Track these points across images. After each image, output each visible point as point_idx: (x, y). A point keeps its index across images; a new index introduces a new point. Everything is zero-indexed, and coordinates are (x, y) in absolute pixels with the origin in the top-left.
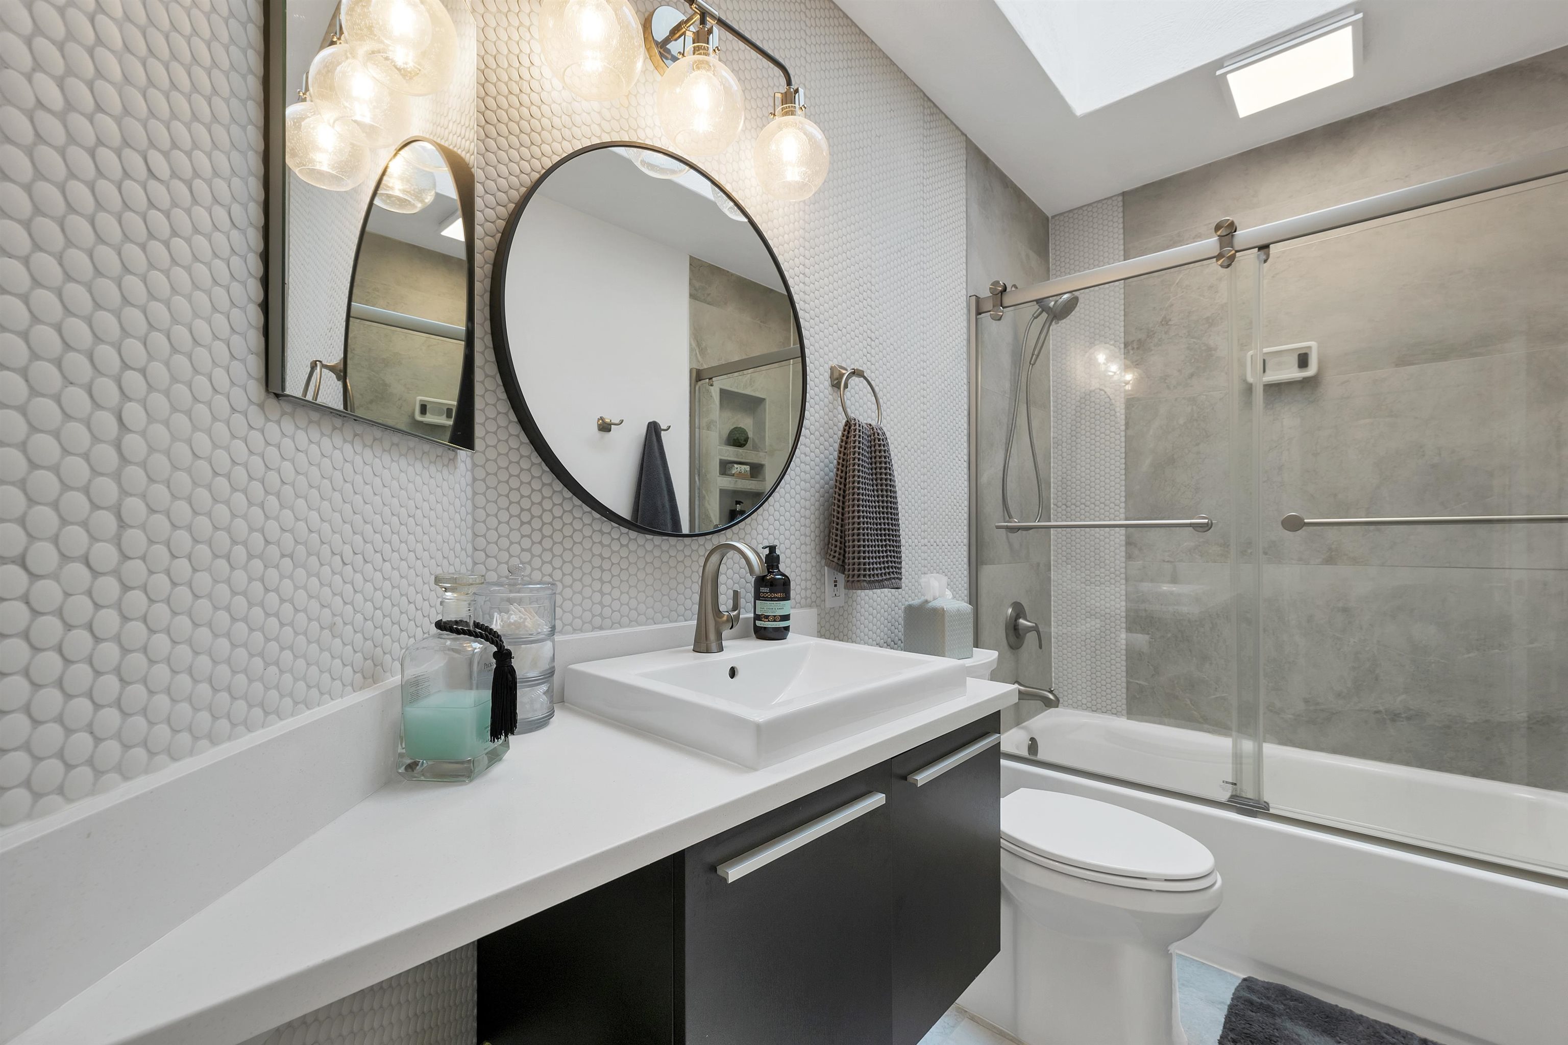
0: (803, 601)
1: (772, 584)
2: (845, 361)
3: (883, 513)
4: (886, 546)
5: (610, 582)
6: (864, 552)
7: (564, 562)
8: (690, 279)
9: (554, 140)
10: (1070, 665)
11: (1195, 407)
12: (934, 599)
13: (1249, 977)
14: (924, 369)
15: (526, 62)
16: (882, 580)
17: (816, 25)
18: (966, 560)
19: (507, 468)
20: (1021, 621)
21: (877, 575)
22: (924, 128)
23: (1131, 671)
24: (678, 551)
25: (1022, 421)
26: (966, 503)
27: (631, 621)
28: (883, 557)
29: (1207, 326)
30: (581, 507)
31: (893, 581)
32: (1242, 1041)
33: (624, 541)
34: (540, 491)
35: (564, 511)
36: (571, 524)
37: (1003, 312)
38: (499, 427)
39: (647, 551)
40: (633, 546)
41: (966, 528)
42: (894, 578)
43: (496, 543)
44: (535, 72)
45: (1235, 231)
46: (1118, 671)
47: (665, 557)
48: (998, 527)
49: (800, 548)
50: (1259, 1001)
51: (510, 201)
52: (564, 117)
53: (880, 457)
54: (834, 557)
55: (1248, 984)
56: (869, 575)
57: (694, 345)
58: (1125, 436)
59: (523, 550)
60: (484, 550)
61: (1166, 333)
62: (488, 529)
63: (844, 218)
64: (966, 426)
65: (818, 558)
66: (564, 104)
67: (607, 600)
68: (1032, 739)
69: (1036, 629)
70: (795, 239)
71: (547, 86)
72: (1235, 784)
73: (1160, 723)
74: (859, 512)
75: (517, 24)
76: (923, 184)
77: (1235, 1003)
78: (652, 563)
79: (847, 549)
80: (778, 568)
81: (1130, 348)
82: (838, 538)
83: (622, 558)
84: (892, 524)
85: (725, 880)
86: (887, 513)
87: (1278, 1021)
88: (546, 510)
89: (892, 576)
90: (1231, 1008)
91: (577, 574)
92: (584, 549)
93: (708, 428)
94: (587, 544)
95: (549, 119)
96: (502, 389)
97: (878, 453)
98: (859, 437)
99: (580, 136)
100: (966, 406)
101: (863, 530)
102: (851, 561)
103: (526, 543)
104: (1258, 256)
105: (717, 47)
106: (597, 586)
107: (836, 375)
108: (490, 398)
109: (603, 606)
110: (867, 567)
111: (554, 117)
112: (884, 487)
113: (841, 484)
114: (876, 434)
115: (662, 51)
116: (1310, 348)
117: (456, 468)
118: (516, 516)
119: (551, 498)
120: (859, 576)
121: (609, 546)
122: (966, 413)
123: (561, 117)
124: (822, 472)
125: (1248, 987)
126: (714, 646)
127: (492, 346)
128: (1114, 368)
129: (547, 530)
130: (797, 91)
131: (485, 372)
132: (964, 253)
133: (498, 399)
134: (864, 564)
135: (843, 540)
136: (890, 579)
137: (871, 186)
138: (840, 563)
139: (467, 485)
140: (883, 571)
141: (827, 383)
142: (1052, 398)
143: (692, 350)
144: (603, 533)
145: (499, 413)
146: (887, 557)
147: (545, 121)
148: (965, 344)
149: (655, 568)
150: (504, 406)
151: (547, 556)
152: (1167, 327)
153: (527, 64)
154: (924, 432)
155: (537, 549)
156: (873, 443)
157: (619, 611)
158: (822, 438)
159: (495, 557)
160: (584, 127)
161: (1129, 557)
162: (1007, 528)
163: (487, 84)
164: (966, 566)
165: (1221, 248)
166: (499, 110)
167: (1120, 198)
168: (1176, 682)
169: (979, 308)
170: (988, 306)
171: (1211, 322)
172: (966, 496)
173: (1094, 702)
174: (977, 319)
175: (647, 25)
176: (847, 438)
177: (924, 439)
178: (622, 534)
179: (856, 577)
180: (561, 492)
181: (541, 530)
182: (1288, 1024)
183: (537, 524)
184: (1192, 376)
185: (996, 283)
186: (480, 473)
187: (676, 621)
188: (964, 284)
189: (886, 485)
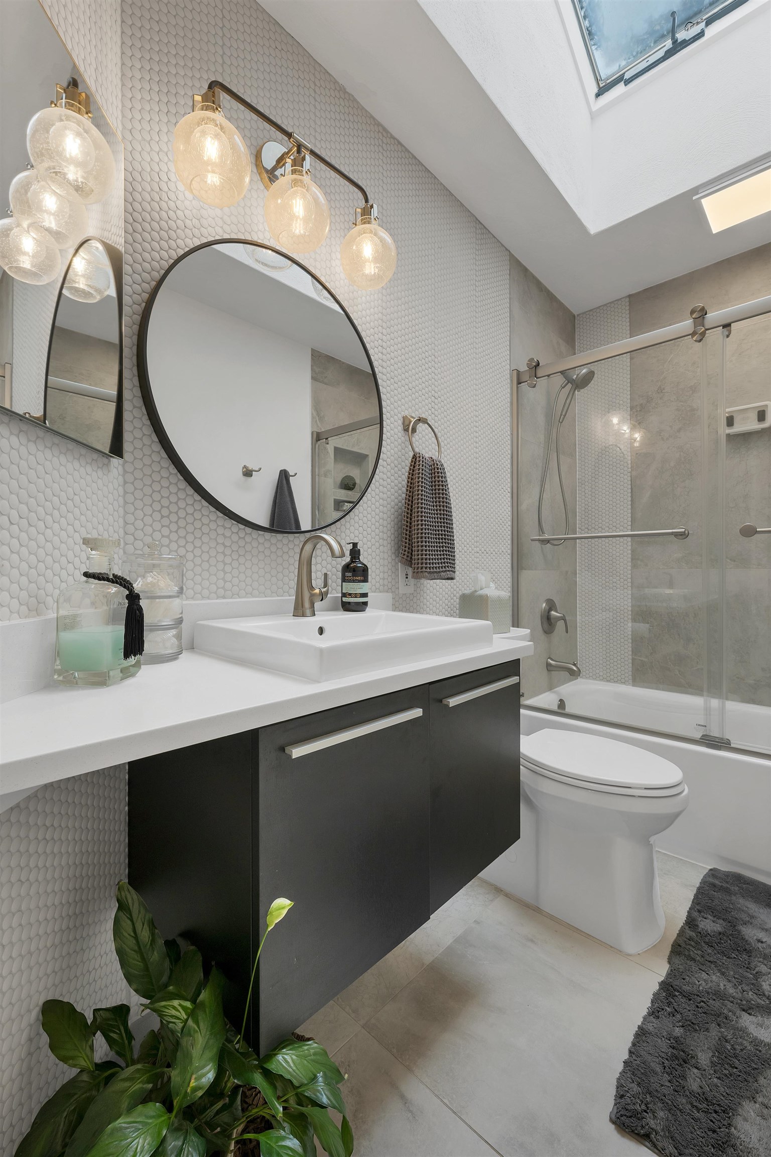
0: (381, 588)
1: (354, 571)
2: (414, 412)
3: (441, 523)
4: (443, 547)
5: (231, 564)
6: (426, 551)
7: (195, 547)
8: (312, 366)
9: (186, 237)
10: (591, 647)
11: (682, 453)
12: (481, 589)
13: (714, 868)
14: (476, 422)
15: (165, 178)
16: (439, 572)
17: (391, 163)
18: (510, 565)
19: (151, 476)
20: (553, 613)
21: (436, 568)
22: (476, 244)
23: (635, 651)
24: (284, 544)
25: (553, 464)
26: (510, 523)
27: (247, 594)
28: (440, 555)
29: (691, 392)
30: (208, 507)
31: (448, 573)
32: (705, 911)
33: (242, 534)
34: (176, 494)
35: (195, 510)
36: (200, 519)
37: (536, 381)
38: (144, 445)
39: (259, 543)
40: (248, 539)
41: (509, 542)
42: (449, 571)
43: (142, 530)
44: (172, 186)
45: (706, 314)
46: (626, 651)
47: (273, 549)
48: (533, 540)
49: (379, 548)
50: (720, 884)
51: (153, 280)
52: (194, 220)
53: (439, 482)
54: (404, 555)
55: (713, 873)
56: (430, 568)
57: (315, 414)
58: (631, 477)
59: (163, 536)
60: (133, 535)
61: (661, 399)
62: (136, 519)
63: (413, 307)
64: (509, 466)
65: (393, 557)
66: (194, 211)
67: (228, 577)
68: (561, 700)
69: (563, 618)
70: (375, 320)
71: (181, 197)
72: (706, 726)
73: (657, 689)
74: (422, 521)
75: (157, 149)
76: (475, 285)
77: (703, 885)
78: (263, 552)
79: (413, 549)
80: (359, 559)
81: (634, 410)
82: (407, 541)
83: (240, 547)
84: (447, 531)
85: (290, 756)
86: (444, 523)
87: (734, 898)
88: (181, 508)
89: (447, 569)
90: (699, 889)
91: (205, 557)
92: (210, 539)
93: (326, 476)
94: (213, 535)
95: (182, 221)
96: (147, 417)
97: (437, 479)
98: (423, 466)
99: (207, 235)
100: (509, 452)
101: (425, 534)
102: (416, 557)
103: (166, 531)
104: (723, 332)
105: (308, 170)
106: (220, 566)
107: (407, 423)
108: (138, 424)
109: (225, 582)
110: (428, 561)
111: (187, 220)
112: (442, 504)
113: (409, 501)
114: (436, 465)
115: (271, 176)
116: (766, 405)
117: (109, 471)
118: (157, 511)
119: (184, 499)
120: (422, 568)
121: (230, 537)
122: (509, 456)
123: (192, 220)
124: (396, 494)
125: (713, 875)
126: (308, 612)
127: (138, 385)
128: (626, 429)
129: (182, 523)
130: (372, 207)
131: (133, 404)
132: (508, 338)
133: (144, 425)
134: (426, 559)
135: (411, 542)
136: (446, 571)
137: (434, 285)
138: (409, 559)
139: (119, 485)
140: (440, 565)
141: (401, 428)
142: (577, 449)
143: (313, 418)
144: (225, 528)
145: (144, 435)
146: (443, 555)
147: (179, 222)
148: (509, 405)
149: (266, 556)
150: (148, 430)
151: (182, 542)
152: (662, 394)
153: (166, 179)
154: (476, 469)
155: (174, 536)
156: (433, 471)
157: (238, 586)
158: (396, 468)
159: (142, 540)
160: (210, 228)
161: (634, 566)
162: (539, 540)
163: (134, 193)
164: (510, 570)
165: (695, 327)
166: (144, 212)
167: (627, 299)
168: (668, 658)
169: (519, 379)
170: (525, 377)
171: (694, 389)
172: (510, 518)
173: (608, 675)
174: (517, 387)
175: (258, 156)
176: (414, 467)
177: (476, 474)
178: (239, 529)
179: (419, 569)
180: (192, 496)
181: (177, 522)
182: (741, 901)
183: (174, 518)
184: (679, 430)
185: (532, 360)
186: (130, 478)
187: (282, 596)
188: (508, 361)
189: (443, 502)
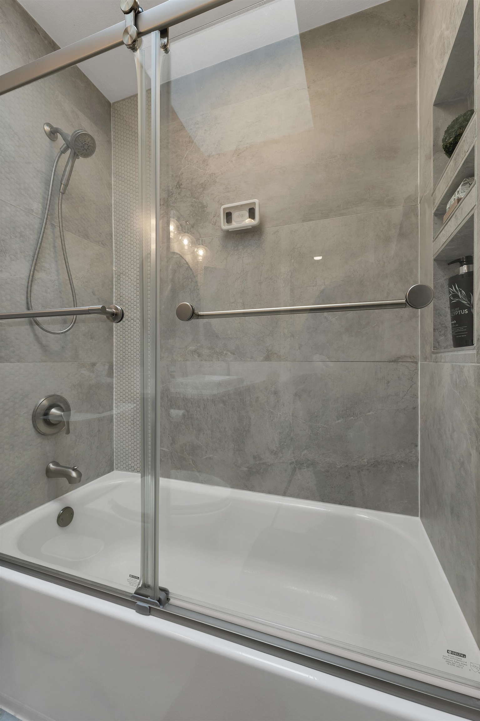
29: (202, 189)
68: (66, 509)
116: (254, 203)
152: (180, 189)
165: (126, 26)
168: (184, 448)
171: (204, 186)
